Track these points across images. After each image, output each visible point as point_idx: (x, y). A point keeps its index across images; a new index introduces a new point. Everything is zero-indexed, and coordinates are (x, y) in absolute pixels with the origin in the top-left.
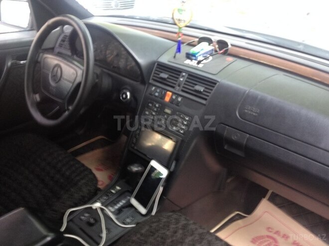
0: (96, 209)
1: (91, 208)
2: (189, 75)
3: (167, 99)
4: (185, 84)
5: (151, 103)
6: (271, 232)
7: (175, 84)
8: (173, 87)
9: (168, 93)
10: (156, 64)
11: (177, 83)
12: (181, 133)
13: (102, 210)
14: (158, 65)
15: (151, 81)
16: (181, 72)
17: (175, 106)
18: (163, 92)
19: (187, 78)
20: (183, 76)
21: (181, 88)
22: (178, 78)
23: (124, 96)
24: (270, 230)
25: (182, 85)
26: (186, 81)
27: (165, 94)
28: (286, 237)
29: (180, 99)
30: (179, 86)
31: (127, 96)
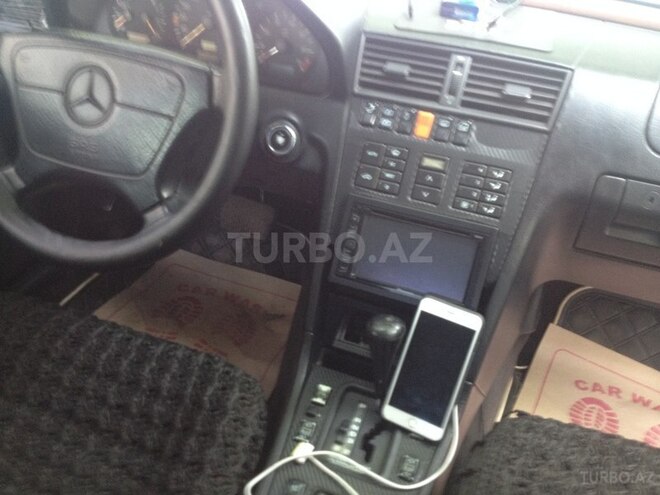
0: (308, 461)
1: (295, 463)
2: (475, 59)
3: (423, 130)
4: (468, 85)
5: (373, 148)
6: (586, 389)
7: (439, 89)
8: (435, 99)
9: (422, 114)
10: (363, 39)
11: (447, 86)
12: (490, 215)
13: (322, 459)
14: (368, 41)
15: (357, 89)
16: (448, 54)
17: (452, 145)
18: (407, 115)
19: (473, 68)
20: (460, 65)
21: (460, 97)
22: (444, 72)
23: (280, 140)
24: (581, 385)
25: (462, 88)
26: (470, 77)
27: (413, 118)
28: (614, 391)
29: (464, 127)
30: (452, 92)
31: (287, 137)
